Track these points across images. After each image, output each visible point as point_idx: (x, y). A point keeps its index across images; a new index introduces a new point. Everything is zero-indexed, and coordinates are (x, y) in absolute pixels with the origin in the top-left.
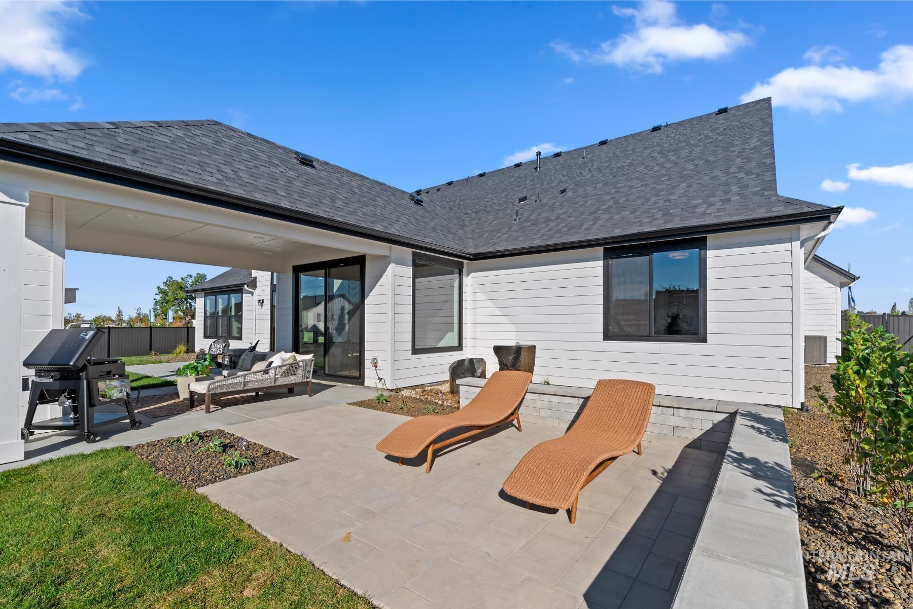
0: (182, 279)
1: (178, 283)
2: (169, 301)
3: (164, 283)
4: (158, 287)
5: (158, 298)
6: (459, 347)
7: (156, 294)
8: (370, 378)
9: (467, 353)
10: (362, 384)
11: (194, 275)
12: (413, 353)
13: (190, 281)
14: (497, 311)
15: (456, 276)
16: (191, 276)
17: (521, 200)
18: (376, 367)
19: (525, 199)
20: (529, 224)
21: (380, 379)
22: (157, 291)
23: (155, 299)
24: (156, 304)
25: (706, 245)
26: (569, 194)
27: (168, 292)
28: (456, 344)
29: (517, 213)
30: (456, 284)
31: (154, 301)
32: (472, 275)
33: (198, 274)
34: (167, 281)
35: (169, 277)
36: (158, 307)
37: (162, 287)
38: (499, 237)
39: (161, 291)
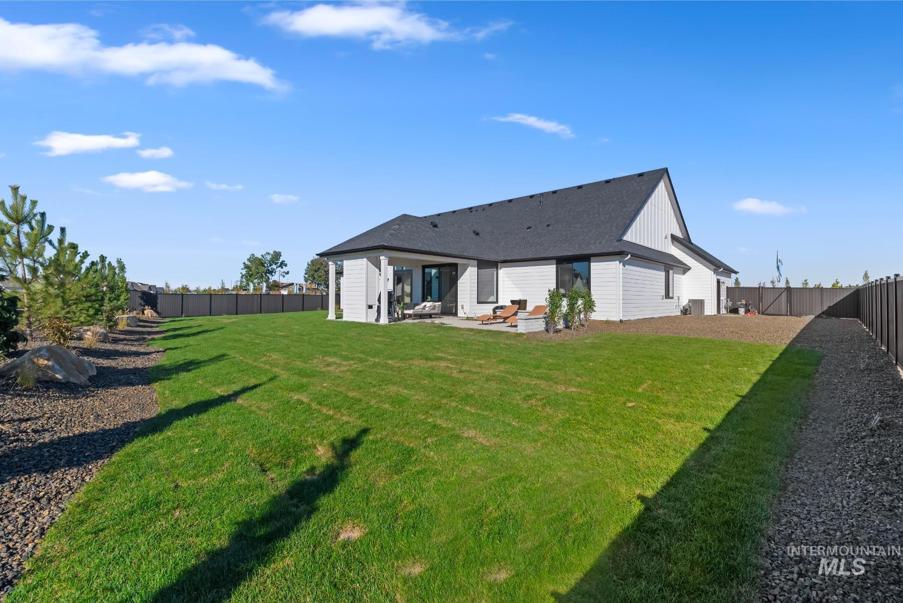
0: (262, 256)
1: (260, 260)
2: (252, 275)
3: (248, 259)
4: (244, 263)
5: (244, 272)
6: (497, 302)
7: (242, 269)
8: (460, 313)
9: (500, 304)
10: (457, 316)
11: (272, 252)
12: (478, 303)
13: (269, 257)
14: (513, 286)
15: (495, 269)
16: (268, 254)
17: (528, 229)
18: (463, 308)
19: (530, 228)
20: (529, 245)
21: (465, 313)
22: (243, 266)
23: (241, 273)
24: (242, 277)
25: (590, 260)
26: (550, 228)
27: (252, 267)
28: (495, 301)
29: (524, 238)
30: (495, 273)
31: (241, 275)
32: (503, 269)
33: (275, 252)
34: (250, 258)
35: (252, 254)
36: (244, 280)
37: (247, 263)
38: (515, 252)
39: (246, 267)
